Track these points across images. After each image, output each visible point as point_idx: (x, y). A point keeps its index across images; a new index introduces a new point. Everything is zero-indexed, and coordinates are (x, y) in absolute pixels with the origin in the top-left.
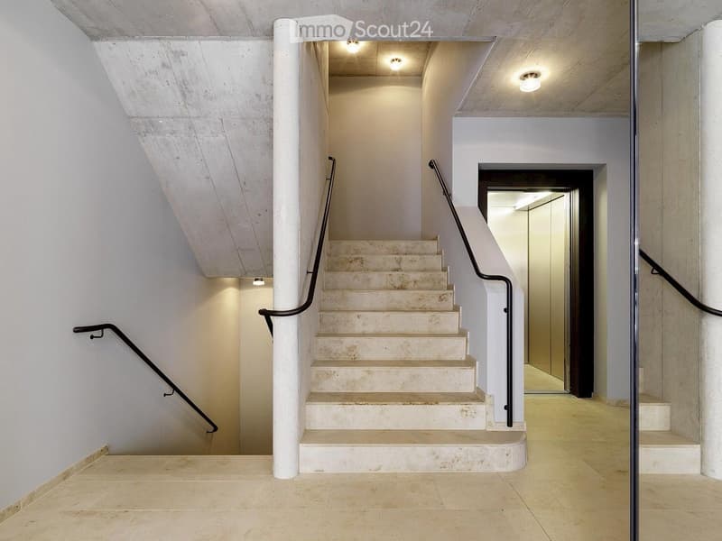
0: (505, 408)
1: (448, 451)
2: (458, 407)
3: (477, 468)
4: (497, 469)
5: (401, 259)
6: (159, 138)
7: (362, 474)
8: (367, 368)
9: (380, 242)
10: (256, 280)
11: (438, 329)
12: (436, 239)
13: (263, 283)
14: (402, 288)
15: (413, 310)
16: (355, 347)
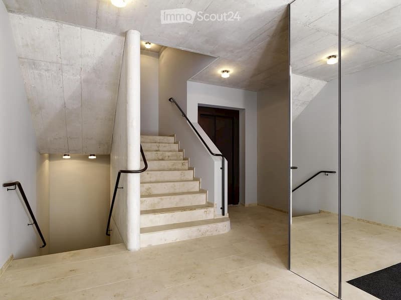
0: (221, 208)
1: (204, 228)
2: (203, 210)
3: (215, 233)
4: (222, 232)
5: (159, 145)
6: (36, 72)
7: (170, 243)
8: (160, 197)
9: (146, 137)
10: (65, 155)
11: (184, 178)
12: (173, 136)
13: (69, 157)
14: (162, 160)
15: (170, 170)
16: (150, 188)
